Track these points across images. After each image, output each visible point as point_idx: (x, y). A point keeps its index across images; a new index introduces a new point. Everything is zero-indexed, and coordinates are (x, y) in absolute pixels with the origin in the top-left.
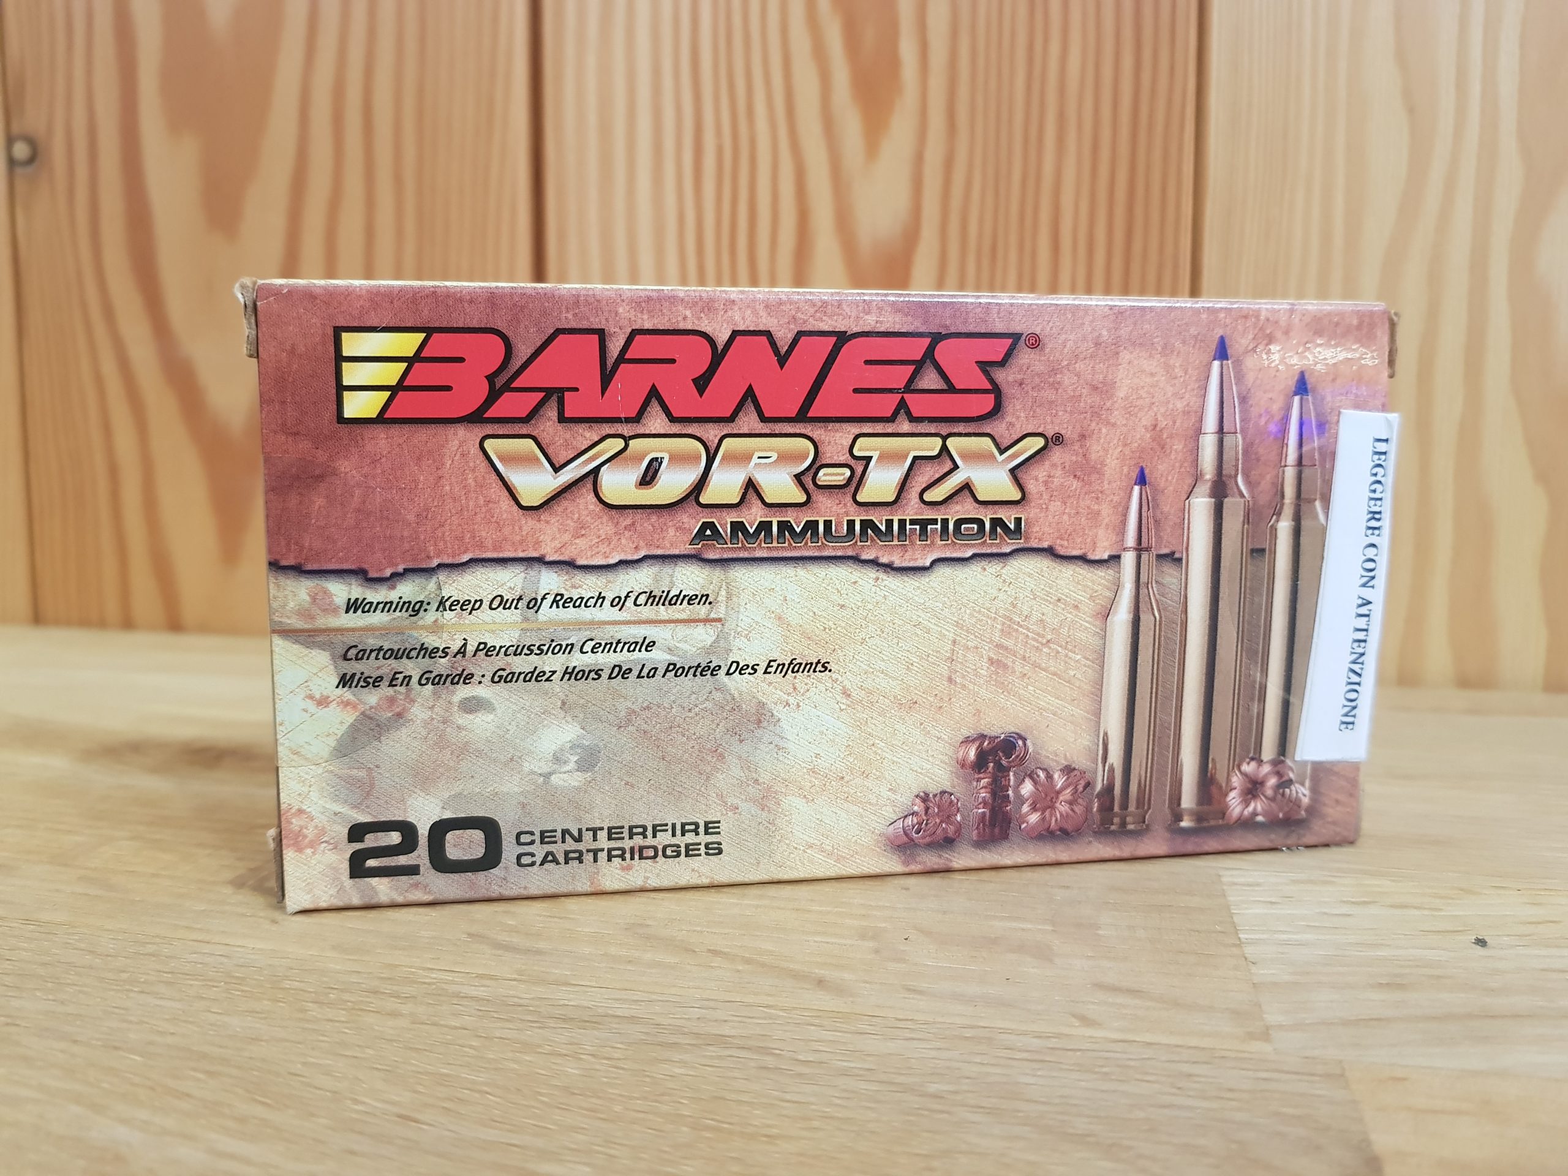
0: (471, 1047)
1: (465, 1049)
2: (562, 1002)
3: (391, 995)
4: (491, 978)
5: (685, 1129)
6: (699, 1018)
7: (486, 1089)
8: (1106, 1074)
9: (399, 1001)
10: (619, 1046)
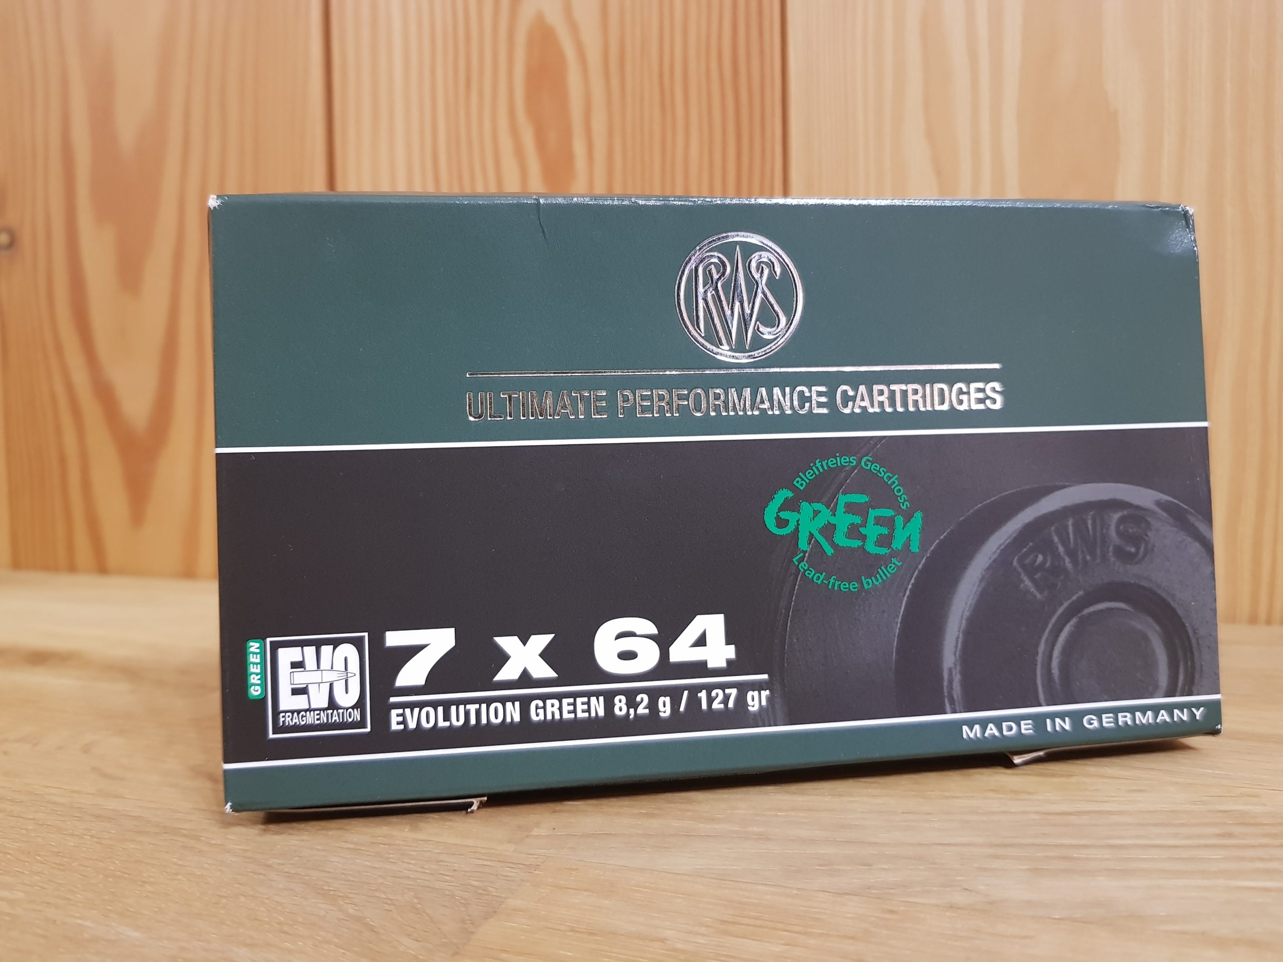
0: (27, 830)
1: (22, 831)
2: (105, 807)
3: (10, 801)
4: (79, 792)
5: (101, 876)
6: (177, 819)
7: (11, 852)
8: (389, 858)
9: (10, 803)
10: (113, 832)
